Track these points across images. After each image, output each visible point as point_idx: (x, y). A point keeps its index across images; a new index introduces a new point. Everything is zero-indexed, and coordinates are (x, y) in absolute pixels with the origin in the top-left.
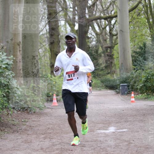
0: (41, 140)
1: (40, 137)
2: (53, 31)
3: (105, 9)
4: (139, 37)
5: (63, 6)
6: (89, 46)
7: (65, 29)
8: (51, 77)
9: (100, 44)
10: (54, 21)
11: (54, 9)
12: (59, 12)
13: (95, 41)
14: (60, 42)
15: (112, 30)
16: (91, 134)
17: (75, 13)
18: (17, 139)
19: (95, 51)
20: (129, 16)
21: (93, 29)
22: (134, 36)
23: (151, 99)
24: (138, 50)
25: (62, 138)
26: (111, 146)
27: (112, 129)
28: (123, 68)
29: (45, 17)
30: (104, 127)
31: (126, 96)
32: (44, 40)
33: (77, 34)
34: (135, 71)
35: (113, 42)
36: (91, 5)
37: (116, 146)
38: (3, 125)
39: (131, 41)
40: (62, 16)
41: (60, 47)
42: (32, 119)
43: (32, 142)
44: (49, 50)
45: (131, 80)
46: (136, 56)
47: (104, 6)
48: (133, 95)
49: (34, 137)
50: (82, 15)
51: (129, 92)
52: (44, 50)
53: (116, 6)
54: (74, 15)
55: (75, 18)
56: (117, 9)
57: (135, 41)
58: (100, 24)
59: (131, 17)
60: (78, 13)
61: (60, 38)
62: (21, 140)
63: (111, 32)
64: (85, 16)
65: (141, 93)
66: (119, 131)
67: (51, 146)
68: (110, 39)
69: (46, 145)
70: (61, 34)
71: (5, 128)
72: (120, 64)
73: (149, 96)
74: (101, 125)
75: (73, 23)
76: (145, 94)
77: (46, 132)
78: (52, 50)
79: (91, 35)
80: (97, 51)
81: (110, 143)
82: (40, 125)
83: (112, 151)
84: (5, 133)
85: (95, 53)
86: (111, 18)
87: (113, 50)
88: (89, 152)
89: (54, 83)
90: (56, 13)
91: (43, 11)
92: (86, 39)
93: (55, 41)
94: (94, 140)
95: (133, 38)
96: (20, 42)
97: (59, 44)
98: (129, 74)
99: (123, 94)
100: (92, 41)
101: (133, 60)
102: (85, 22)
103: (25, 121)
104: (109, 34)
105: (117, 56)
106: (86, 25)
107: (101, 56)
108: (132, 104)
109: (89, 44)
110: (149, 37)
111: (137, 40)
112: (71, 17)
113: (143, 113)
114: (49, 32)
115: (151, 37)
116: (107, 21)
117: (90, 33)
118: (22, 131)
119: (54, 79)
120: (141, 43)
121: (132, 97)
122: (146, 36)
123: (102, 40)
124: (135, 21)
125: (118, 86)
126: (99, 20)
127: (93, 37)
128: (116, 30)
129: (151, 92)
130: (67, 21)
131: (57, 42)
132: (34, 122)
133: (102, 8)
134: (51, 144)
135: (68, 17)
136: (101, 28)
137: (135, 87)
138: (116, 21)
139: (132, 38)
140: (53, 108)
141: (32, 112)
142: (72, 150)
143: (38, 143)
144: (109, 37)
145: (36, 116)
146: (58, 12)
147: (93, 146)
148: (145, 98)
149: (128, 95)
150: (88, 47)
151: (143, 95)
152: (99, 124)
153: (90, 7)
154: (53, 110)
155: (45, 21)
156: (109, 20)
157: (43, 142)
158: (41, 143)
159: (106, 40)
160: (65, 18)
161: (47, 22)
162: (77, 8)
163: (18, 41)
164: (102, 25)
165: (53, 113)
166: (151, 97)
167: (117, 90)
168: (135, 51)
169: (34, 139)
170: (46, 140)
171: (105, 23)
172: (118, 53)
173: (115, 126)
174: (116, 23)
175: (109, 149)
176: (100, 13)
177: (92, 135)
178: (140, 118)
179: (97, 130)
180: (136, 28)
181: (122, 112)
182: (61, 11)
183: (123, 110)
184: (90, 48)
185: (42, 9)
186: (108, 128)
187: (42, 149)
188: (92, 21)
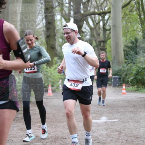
0: (36, 128)
1: (35, 125)
2: (50, 25)
3: (99, 5)
4: (131, 32)
5: (59, 1)
6: (83, 40)
7: (60, 23)
8: (47, 68)
9: (94, 38)
10: (51, 15)
11: (51, 4)
13: (89, 36)
14: (55, 35)
15: (105, 25)
17: (71, 8)
18: (14, 127)
20: (122, 12)
21: (88, 24)
22: (126, 31)
23: (141, 91)
24: (130, 45)
25: (56, 127)
26: (102, 135)
27: (104, 119)
28: (115, 61)
29: (42, 12)
30: (96, 117)
31: (118, 88)
32: (40, 34)
34: (127, 64)
35: (106, 36)
36: (86, 1)
39: (123, 35)
40: (58, 11)
41: (55, 40)
44: (45, 43)
45: (123, 73)
46: (128, 50)
47: (98, 2)
48: (124, 87)
50: (77, 10)
51: (121, 84)
52: (40, 43)
53: (110, 3)
54: (70, 10)
55: (70, 13)
56: (110, 5)
57: (126, 36)
58: (94, 19)
59: (123, 14)
60: (73, 8)
61: (56, 32)
62: (17, 128)
63: (104, 27)
64: (80, 12)
65: (132, 86)
66: (110, 121)
70: (57, 28)
72: (112, 58)
73: (140, 88)
74: (93, 115)
75: (69, 18)
76: (136, 86)
78: (48, 43)
79: (85, 29)
81: (102, 132)
82: (35, 114)
83: (103, 140)
86: (105, 13)
87: (106, 44)
88: (82, 140)
89: (50, 74)
90: (52, 8)
93: (51, 34)
95: (126, 33)
97: (55, 37)
98: (120, 67)
99: (115, 86)
100: (87, 35)
101: (124, 54)
102: (79, 17)
104: (102, 29)
105: (110, 50)
106: (81, 20)
108: (123, 95)
109: (83, 38)
110: (141, 32)
111: (128, 35)
112: (67, 12)
113: (133, 104)
114: (46, 26)
115: (142, 33)
116: (101, 17)
117: (85, 27)
118: (18, 119)
119: (50, 71)
120: (133, 38)
121: (124, 89)
122: (137, 31)
123: (95, 35)
124: (127, 17)
126: (93, 16)
127: (87, 31)
128: (109, 25)
129: (141, 85)
130: (63, 16)
131: (53, 35)
133: (96, 4)
135: (64, 12)
136: (95, 23)
137: (126, 80)
138: (109, 17)
139: (124, 33)
140: (48, 98)
142: (65, 139)
144: (102, 32)
145: (32, 105)
146: (54, 7)
148: (136, 91)
149: (120, 87)
151: (134, 87)
153: (85, 3)
154: (48, 100)
155: (42, 16)
156: (102, 15)
157: (38, 131)
158: (36, 131)
159: (99, 35)
160: (61, 13)
161: (44, 16)
162: (73, 4)
165: (48, 103)
166: (141, 89)
167: (109, 82)
168: (127, 45)
171: (99, 18)
172: (111, 47)
173: (107, 116)
174: (110, 18)
175: (100, 137)
176: (95, 9)
178: (130, 109)
180: (128, 23)
181: (114, 103)
182: (57, 6)
183: (115, 102)
185: (39, 4)
186: (100, 118)
187: (37, 137)
188: (87, 16)
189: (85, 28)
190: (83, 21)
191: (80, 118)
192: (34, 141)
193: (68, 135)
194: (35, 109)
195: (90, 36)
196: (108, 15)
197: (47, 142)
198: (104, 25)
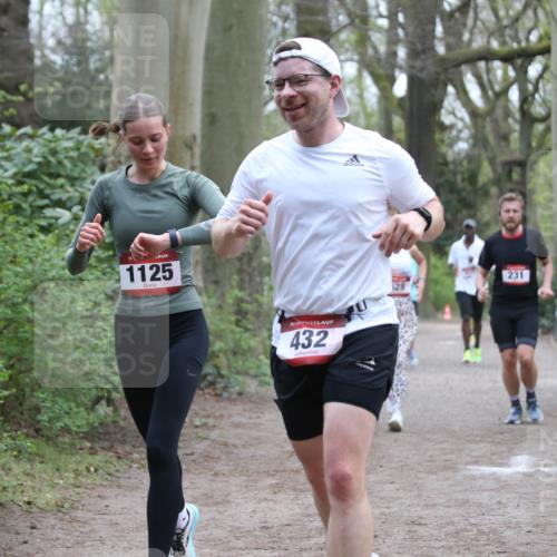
0: (263, 495)
1: (260, 485)
3: (505, 22)
5: (352, 9)
6: (444, 157)
7: (357, 91)
9: (486, 150)
11: (320, 18)
12: (339, 31)
13: (467, 140)
15: (530, 98)
16: (447, 479)
17: (397, 35)
19: (466, 175)
21: (462, 94)
26: (517, 523)
27: (520, 464)
30: (493, 454)
33: (400, 112)
35: (534, 144)
36: (454, 6)
37: (537, 526)
38: (124, 435)
40: (347, 45)
42: (232, 419)
43: (229, 502)
47: (502, 13)
49: (236, 486)
50: (423, 44)
53: (547, 15)
54: (393, 41)
55: (395, 54)
56: (549, 24)
58: (485, 77)
60: (406, 34)
63: (525, 107)
64: (432, 48)
66: (548, 470)
67: (298, 520)
68: (521, 132)
69: (280, 515)
71: (134, 446)
74: (482, 449)
75: (389, 72)
77: (282, 468)
79: (451, 116)
80: (472, 178)
81: (515, 512)
82: (259, 441)
83: (520, 545)
84: (131, 467)
85: (466, 184)
86: (528, 55)
88: (437, 544)
90: (327, 33)
91: (280, 24)
92: (433, 133)
94: (456, 500)
96: (194, 137)
100: (458, 139)
102: (431, 68)
103: (205, 425)
104: (518, 116)
106: (437, 79)
107: (486, 194)
109: (444, 149)
112: (382, 49)
116: (514, 68)
117: (450, 109)
118: (194, 461)
123: (491, 138)
125: (548, 307)
126: (482, 64)
127: (460, 125)
128: (545, 102)
130: (366, 64)
132: (239, 431)
133: (493, 19)
134: (298, 511)
135: (370, 51)
136: (490, 93)
138: (546, 68)
141: (231, 394)
143: (250, 507)
144: (517, 127)
145: (247, 407)
146: (334, 29)
147: (452, 523)
150: (440, 160)
152: (476, 442)
153: (451, 14)
156: (519, 62)
157: (271, 504)
158: (264, 504)
159: (505, 138)
160: (360, 54)
162: (405, 17)
163: (188, 134)
164: (493, 80)
167: (544, 322)
169: (238, 491)
170: (280, 496)
171: (505, 73)
173: (533, 450)
174: (546, 75)
175: (509, 533)
176: (489, 37)
177: (451, 482)
179: (468, 463)
182: (345, 27)
184: (446, 163)
185: (275, 19)
186: (508, 458)
187: (267, 528)
188: (458, 65)
189: (453, 112)
190: (446, 86)
191: (431, 456)
192: (254, 545)
193: (383, 523)
194: (258, 421)
195: (471, 141)
196: (540, 62)
197: (305, 550)
198: (526, 99)
